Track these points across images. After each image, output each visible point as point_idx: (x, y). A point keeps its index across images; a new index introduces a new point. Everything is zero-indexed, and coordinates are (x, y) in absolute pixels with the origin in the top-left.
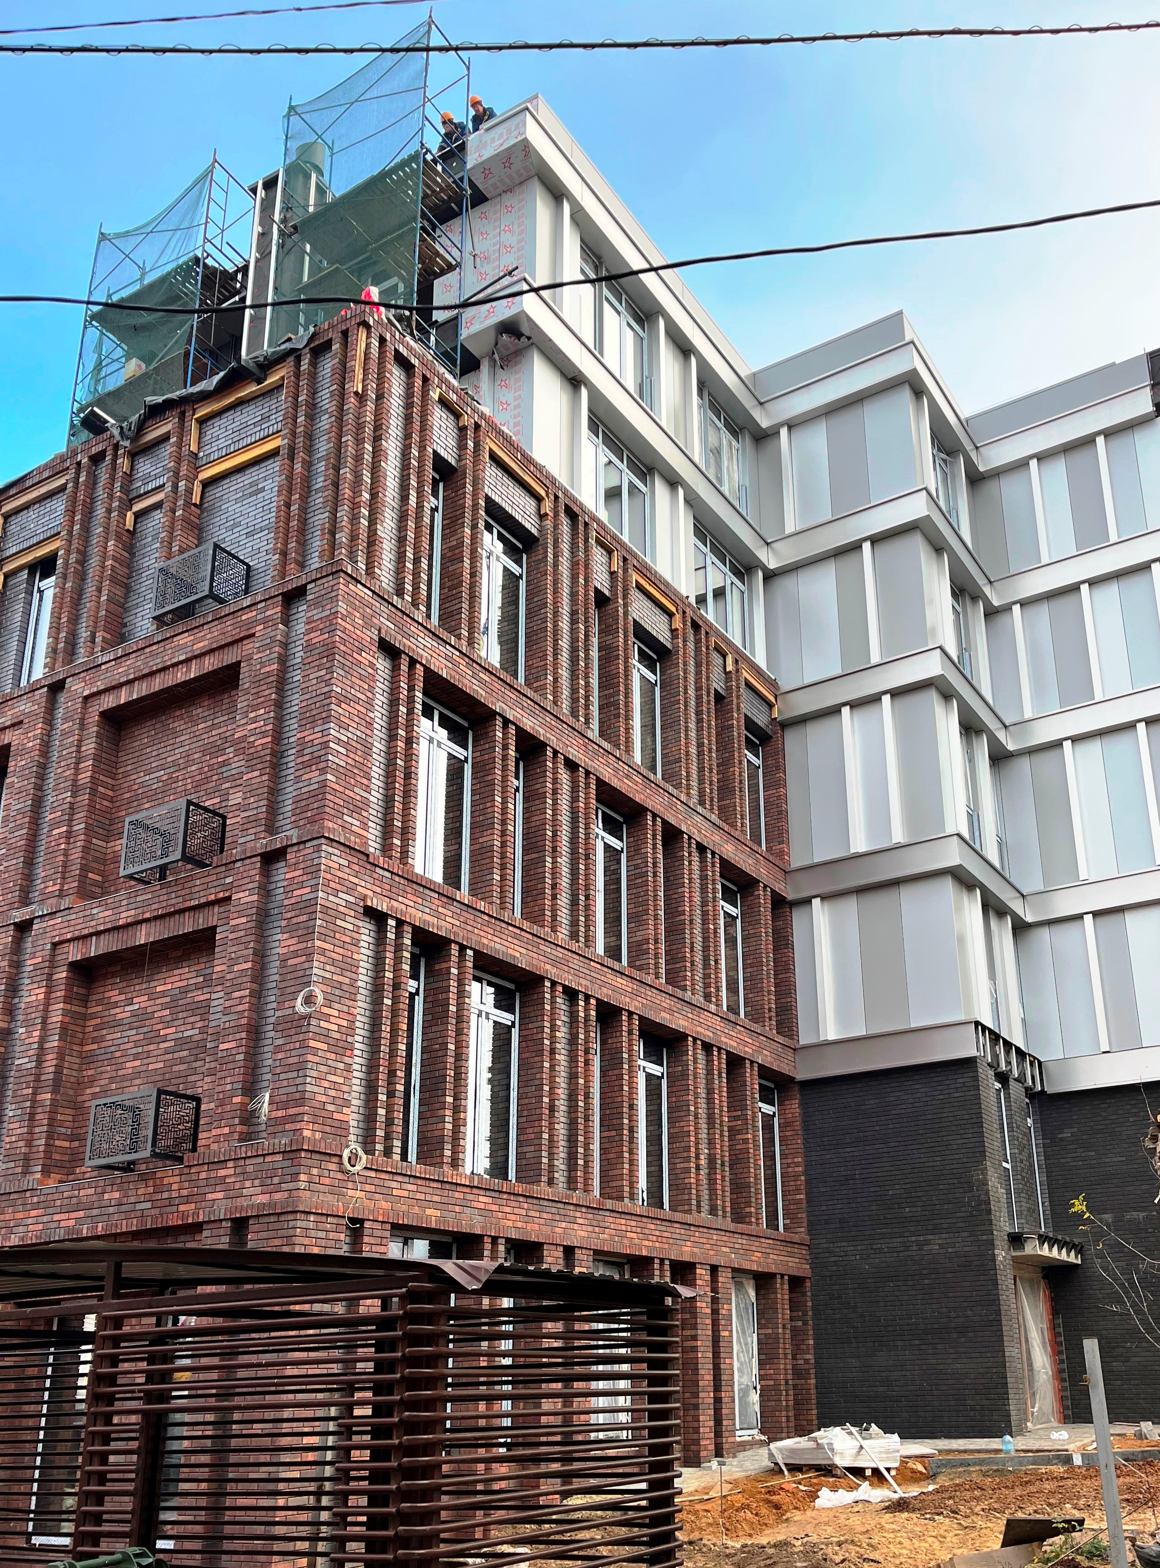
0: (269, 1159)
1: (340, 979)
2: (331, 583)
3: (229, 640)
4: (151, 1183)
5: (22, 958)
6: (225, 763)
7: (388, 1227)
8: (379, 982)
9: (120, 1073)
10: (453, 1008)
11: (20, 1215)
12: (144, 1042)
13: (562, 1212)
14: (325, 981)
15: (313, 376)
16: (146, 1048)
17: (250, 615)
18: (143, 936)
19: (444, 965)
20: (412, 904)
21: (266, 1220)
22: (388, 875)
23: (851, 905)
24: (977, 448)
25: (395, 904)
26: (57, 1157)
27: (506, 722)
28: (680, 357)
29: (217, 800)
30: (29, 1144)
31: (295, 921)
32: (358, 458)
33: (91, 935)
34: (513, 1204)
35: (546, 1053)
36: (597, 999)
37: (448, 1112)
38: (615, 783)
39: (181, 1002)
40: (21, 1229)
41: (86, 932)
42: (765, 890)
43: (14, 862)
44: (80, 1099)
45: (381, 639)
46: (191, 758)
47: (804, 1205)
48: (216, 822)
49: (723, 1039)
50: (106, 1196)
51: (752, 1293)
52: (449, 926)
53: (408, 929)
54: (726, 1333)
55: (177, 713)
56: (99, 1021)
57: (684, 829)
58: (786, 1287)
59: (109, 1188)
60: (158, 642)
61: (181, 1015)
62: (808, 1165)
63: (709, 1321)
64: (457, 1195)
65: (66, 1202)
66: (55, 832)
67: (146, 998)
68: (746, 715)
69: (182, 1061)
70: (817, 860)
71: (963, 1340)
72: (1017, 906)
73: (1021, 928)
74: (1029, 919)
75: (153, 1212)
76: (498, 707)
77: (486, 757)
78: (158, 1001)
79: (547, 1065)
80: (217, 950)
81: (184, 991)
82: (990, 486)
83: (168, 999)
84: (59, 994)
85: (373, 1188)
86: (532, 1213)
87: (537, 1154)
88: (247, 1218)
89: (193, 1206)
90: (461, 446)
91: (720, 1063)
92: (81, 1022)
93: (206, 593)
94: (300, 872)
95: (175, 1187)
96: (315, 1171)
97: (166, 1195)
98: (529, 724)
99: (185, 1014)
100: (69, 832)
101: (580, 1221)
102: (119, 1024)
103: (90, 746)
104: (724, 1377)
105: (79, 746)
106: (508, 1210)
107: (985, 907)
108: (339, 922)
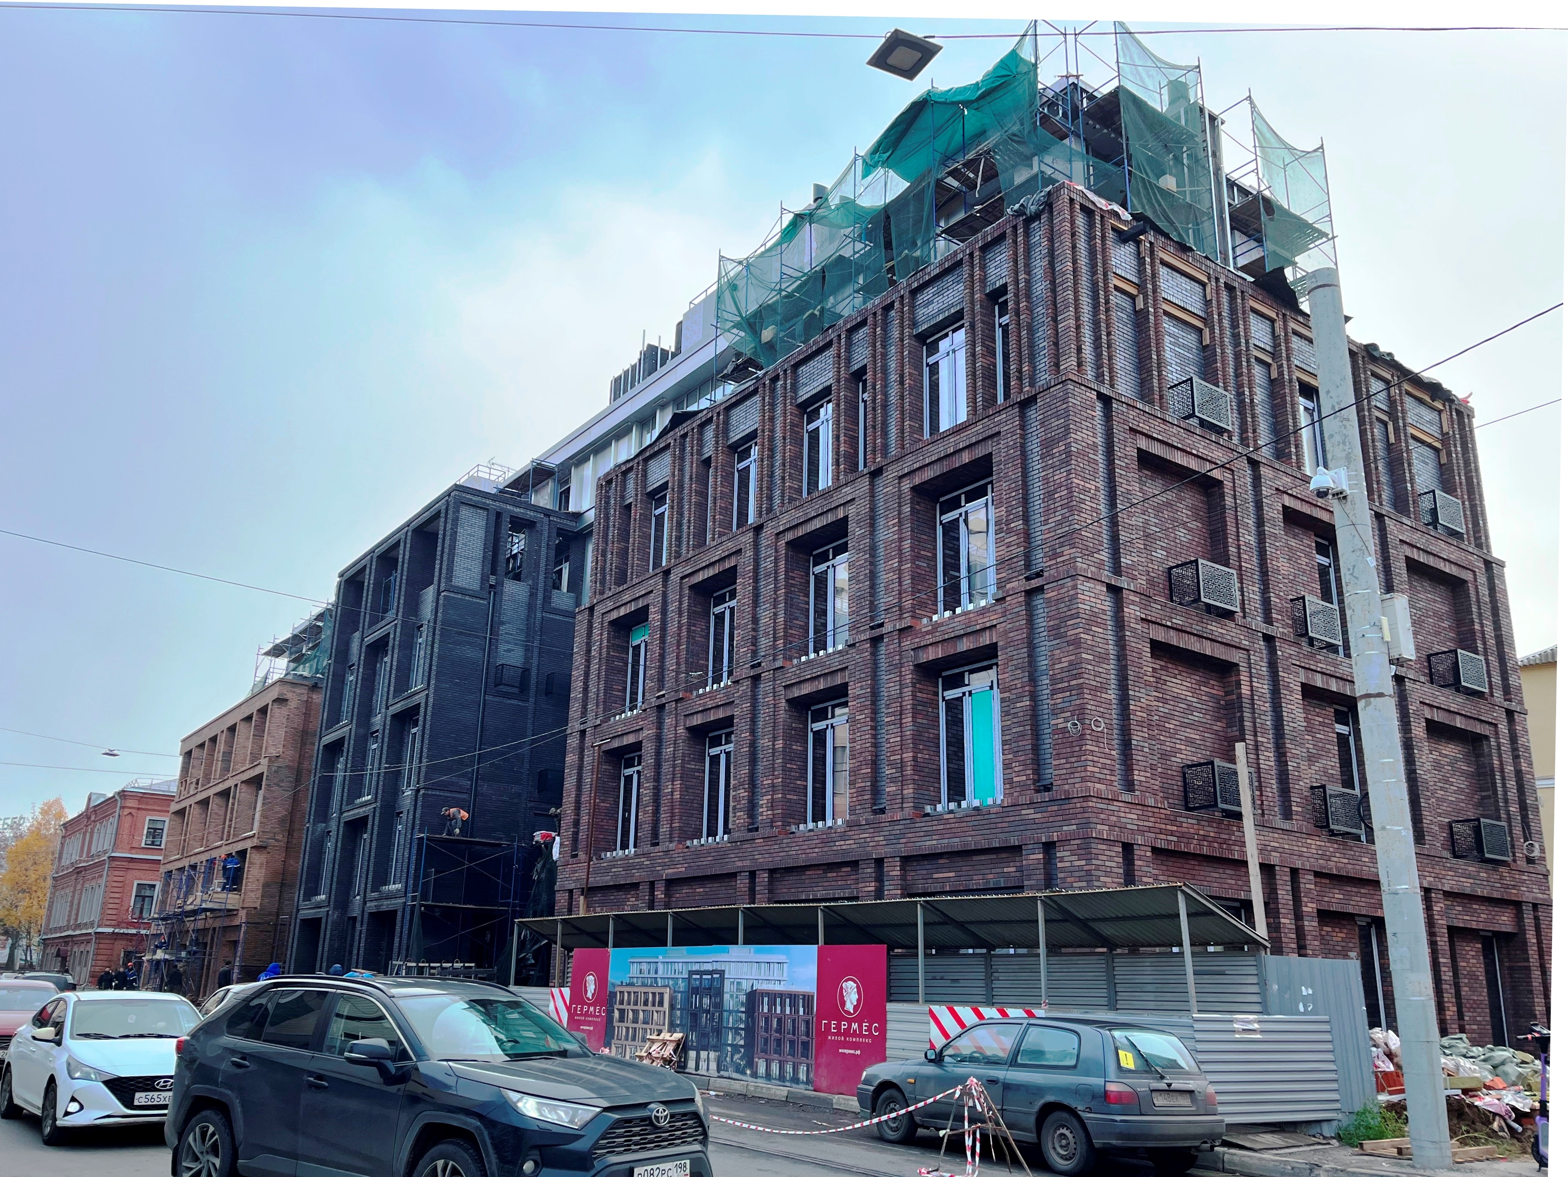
11: (1442, 873)
17: (1471, 558)
40: (1446, 882)
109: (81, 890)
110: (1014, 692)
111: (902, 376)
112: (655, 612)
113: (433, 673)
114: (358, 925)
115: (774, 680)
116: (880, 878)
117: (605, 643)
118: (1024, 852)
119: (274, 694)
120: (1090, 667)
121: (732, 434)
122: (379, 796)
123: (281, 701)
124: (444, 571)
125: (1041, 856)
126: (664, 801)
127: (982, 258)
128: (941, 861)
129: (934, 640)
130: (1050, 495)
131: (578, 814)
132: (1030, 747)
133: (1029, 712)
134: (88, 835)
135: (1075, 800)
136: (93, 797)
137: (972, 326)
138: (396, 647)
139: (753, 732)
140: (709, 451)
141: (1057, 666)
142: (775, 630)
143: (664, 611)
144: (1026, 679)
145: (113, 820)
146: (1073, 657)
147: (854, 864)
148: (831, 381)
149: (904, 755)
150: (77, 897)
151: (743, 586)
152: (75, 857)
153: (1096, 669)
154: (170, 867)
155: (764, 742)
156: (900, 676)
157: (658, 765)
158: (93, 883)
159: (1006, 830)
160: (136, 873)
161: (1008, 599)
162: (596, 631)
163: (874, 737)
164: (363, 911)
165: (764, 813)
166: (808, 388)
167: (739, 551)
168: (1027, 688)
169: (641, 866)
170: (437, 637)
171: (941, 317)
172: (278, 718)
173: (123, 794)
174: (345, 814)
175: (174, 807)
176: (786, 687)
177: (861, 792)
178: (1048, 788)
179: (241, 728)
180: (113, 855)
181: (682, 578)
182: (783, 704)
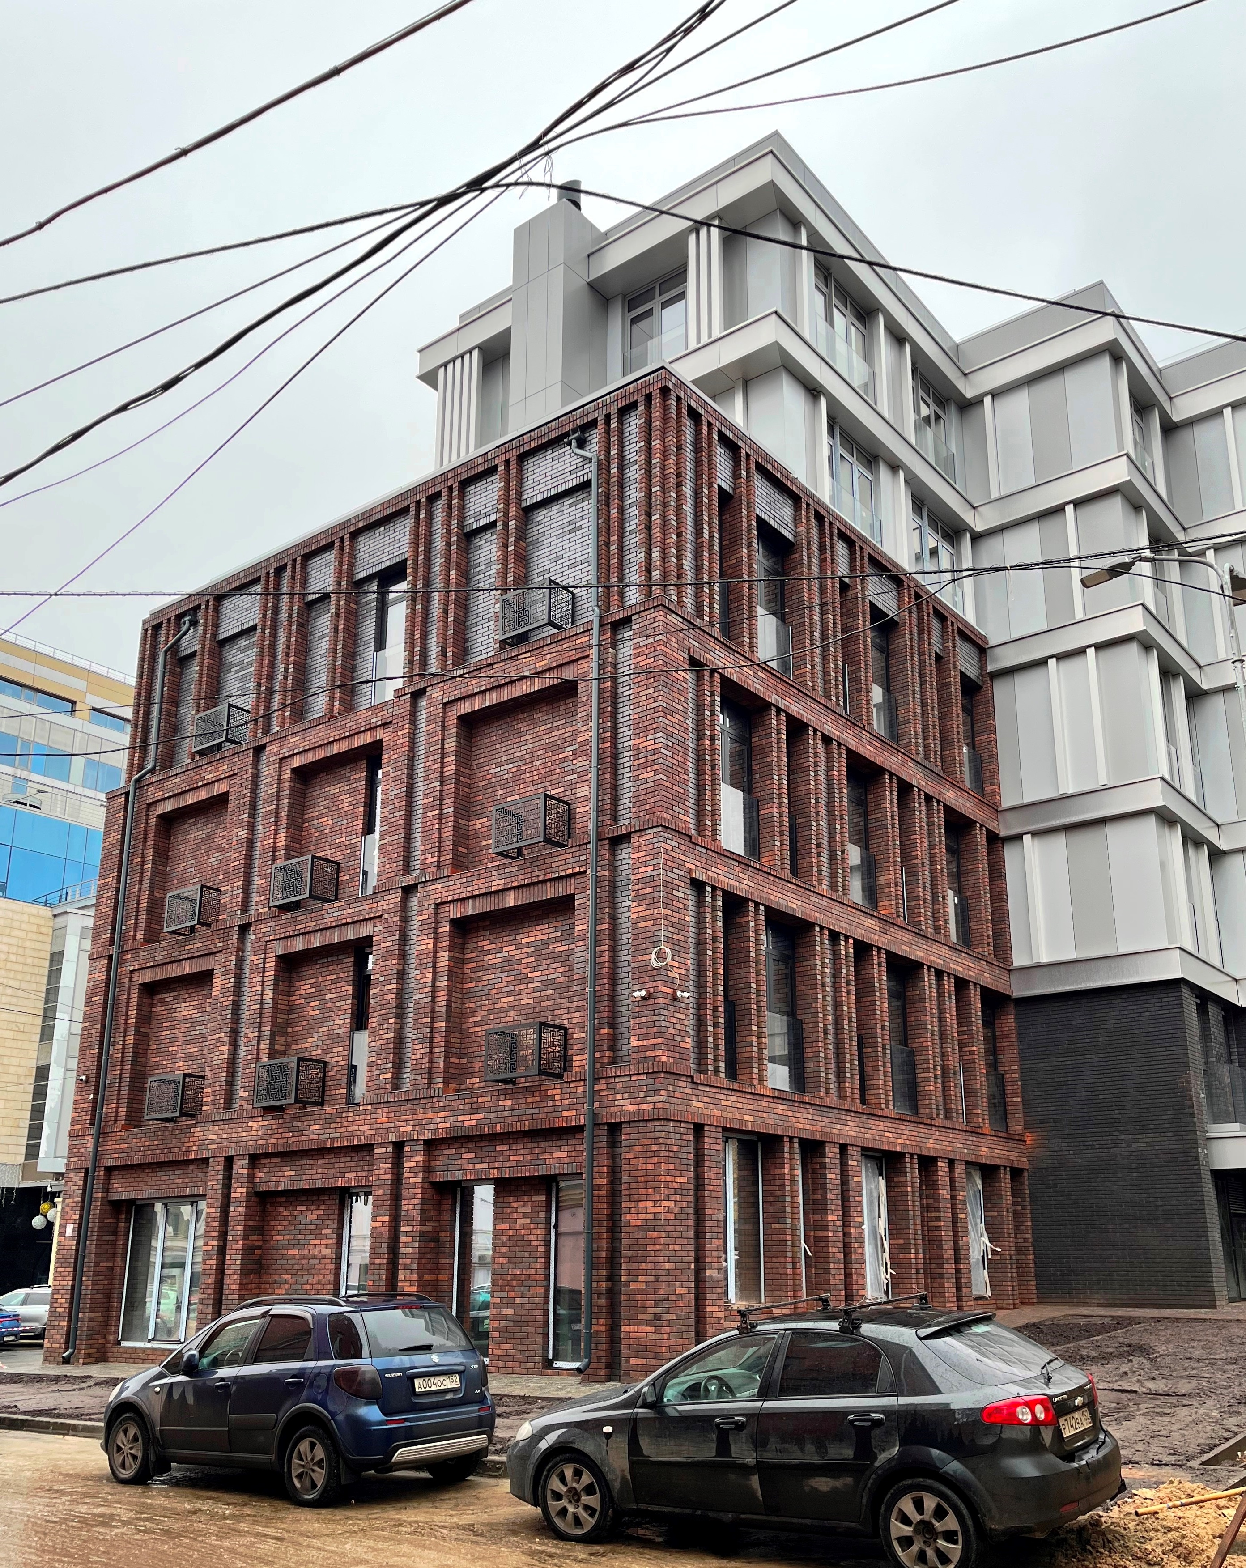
0: (634, 1078)
1: (678, 937)
2: (653, 615)
3: (566, 660)
4: (537, 1093)
5: (410, 914)
6: (565, 760)
7: (720, 1129)
8: (702, 936)
9: (497, 1006)
10: (753, 955)
11: (429, 1116)
12: (515, 983)
13: (837, 1116)
14: (668, 940)
15: (621, 432)
16: (517, 988)
17: (583, 640)
18: (511, 900)
19: (744, 919)
20: (720, 872)
21: (637, 1125)
22: (704, 850)
23: (1060, 842)
24: (1171, 398)
25: (709, 873)
26: (452, 1071)
27: (779, 710)
28: (896, 346)
29: (562, 790)
30: (431, 1061)
31: (641, 892)
32: (665, 505)
33: (468, 898)
34: (802, 1110)
35: (819, 986)
36: (854, 939)
37: (754, 1038)
38: (861, 751)
39: (544, 952)
40: (432, 1126)
41: (464, 895)
42: (981, 830)
43: (396, 837)
44: (464, 1026)
45: (690, 657)
46: (536, 754)
47: (1021, 1107)
48: (562, 808)
49: (952, 966)
50: (501, 1103)
51: (979, 1182)
52: (747, 888)
53: (720, 893)
54: (963, 1216)
55: (520, 716)
56: (474, 964)
57: (915, 783)
58: (1008, 1177)
59: (502, 1097)
60: (505, 660)
61: (544, 962)
62: (1022, 1072)
63: (949, 1206)
64: (764, 1104)
65: (467, 1106)
66: (429, 814)
67: (513, 947)
68: (961, 672)
69: (548, 998)
70: (1027, 800)
71: (1169, 1225)
72: (1211, 834)
73: (1216, 855)
74: (1224, 847)
75: (541, 1116)
76: (773, 698)
77: (764, 742)
78: (524, 951)
79: (820, 996)
80: (576, 913)
81: (546, 943)
82: (1184, 436)
83: (532, 949)
84: (444, 944)
85: (707, 1100)
86: (816, 1118)
87: (816, 1069)
88: (621, 1123)
89: (574, 1112)
90: (736, 475)
91: (949, 986)
92: (460, 966)
93: (546, 621)
94: (643, 853)
95: (557, 1097)
96: (671, 1088)
97: (550, 1103)
98: (796, 709)
99: (548, 961)
100: (441, 814)
101: (850, 1123)
102: (493, 967)
103: (451, 744)
104: (962, 1252)
105: (443, 744)
106: (799, 1115)
107: (1184, 837)
108: (675, 892)
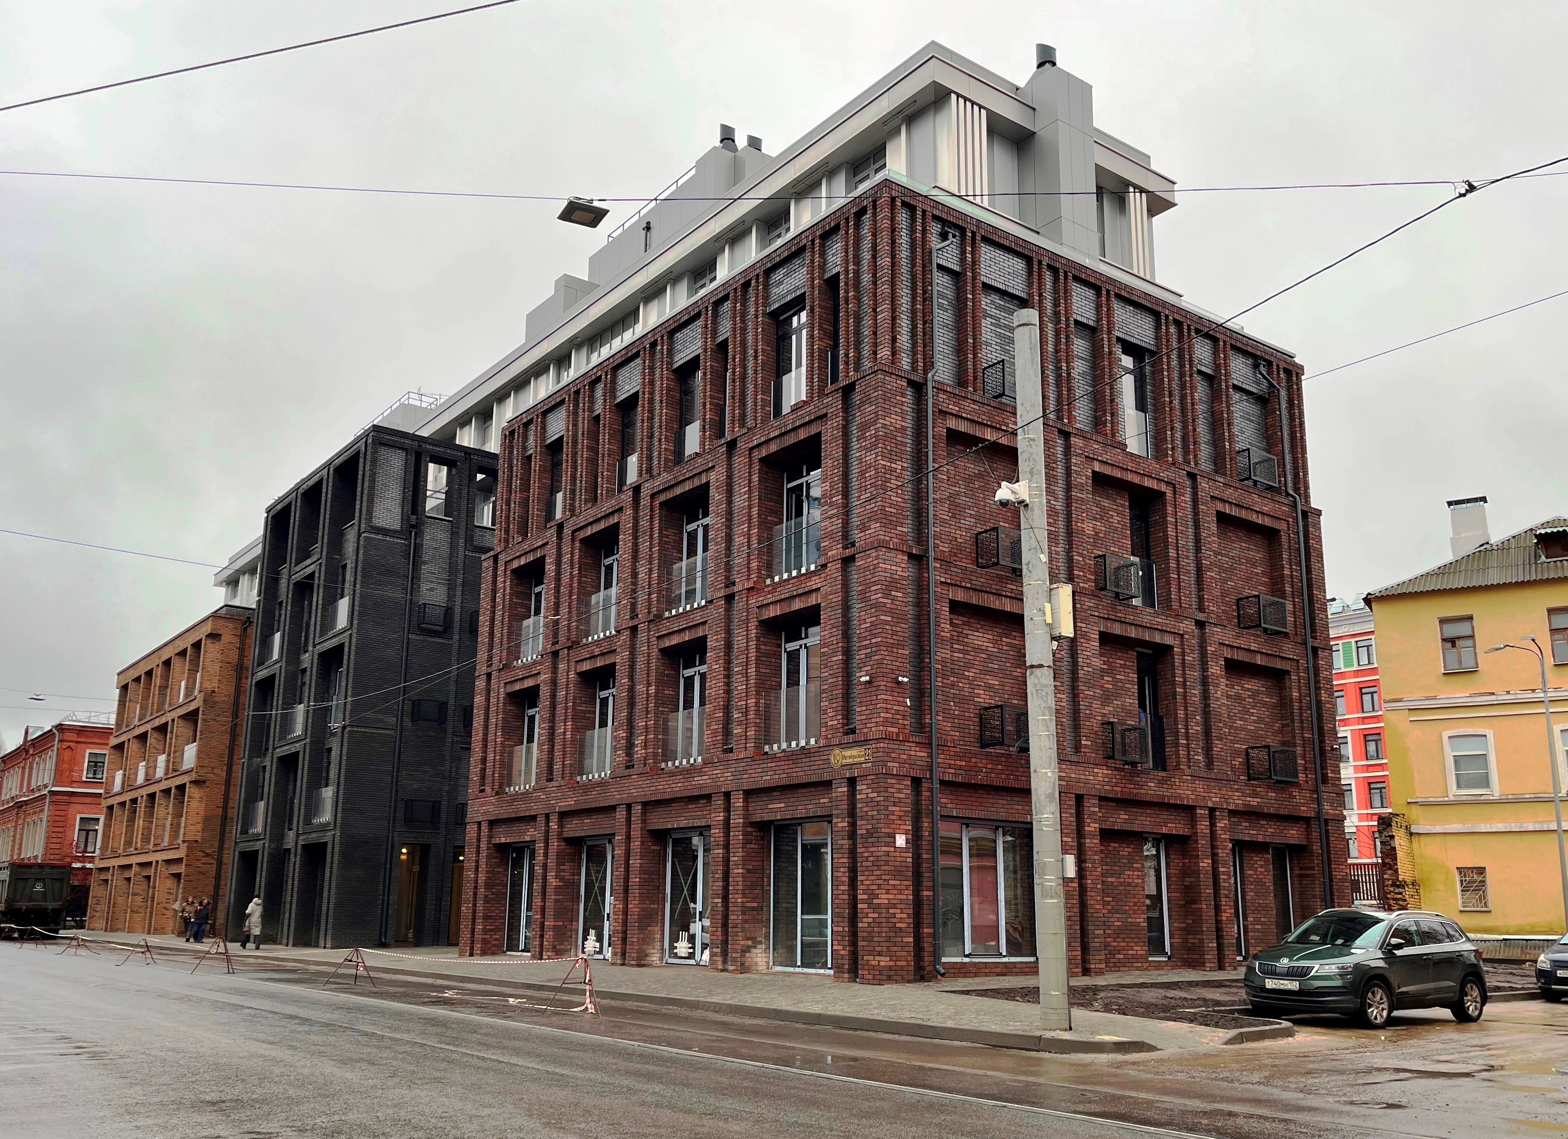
11: (1231, 794)
40: (1232, 801)
50: (1270, 795)
75: (1289, 807)
109: (23, 824)
110: (831, 647)
111: (756, 351)
112: (551, 563)
113: (356, 613)
114: (292, 856)
115: (649, 631)
116: (728, 809)
117: (508, 591)
118: (834, 786)
119: (207, 629)
120: (887, 627)
121: (618, 394)
122: (309, 733)
123: (214, 636)
124: (364, 512)
125: (845, 789)
126: (558, 740)
127: (823, 246)
128: (774, 794)
129: (774, 599)
130: (862, 473)
131: (485, 752)
132: (841, 695)
133: (841, 666)
134: (27, 771)
135: (871, 742)
136: (30, 731)
137: (812, 310)
138: (321, 586)
139: (631, 678)
140: (599, 409)
141: (863, 626)
142: (649, 585)
143: (558, 563)
144: (840, 637)
145: (53, 754)
146: (874, 619)
147: (708, 797)
148: (699, 351)
149: (749, 701)
150: (19, 831)
151: (625, 540)
152: (14, 793)
153: (894, 628)
154: (110, 802)
155: (640, 688)
156: (747, 631)
157: (553, 707)
158: (35, 818)
159: (821, 767)
160: (79, 807)
161: (829, 565)
162: (500, 579)
163: (728, 684)
164: (296, 844)
165: (639, 752)
166: (682, 355)
167: (621, 509)
168: (840, 645)
169: (538, 800)
170: (359, 578)
171: (789, 298)
172: (211, 653)
173: (60, 727)
174: (278, 750)
175: (113, 741)
176: (659, 638)
177: (714, 733)
178: (853, 731)
179: (176, 664)
180: (54, 789)
181: (574, 532)
182: (655, 652)
